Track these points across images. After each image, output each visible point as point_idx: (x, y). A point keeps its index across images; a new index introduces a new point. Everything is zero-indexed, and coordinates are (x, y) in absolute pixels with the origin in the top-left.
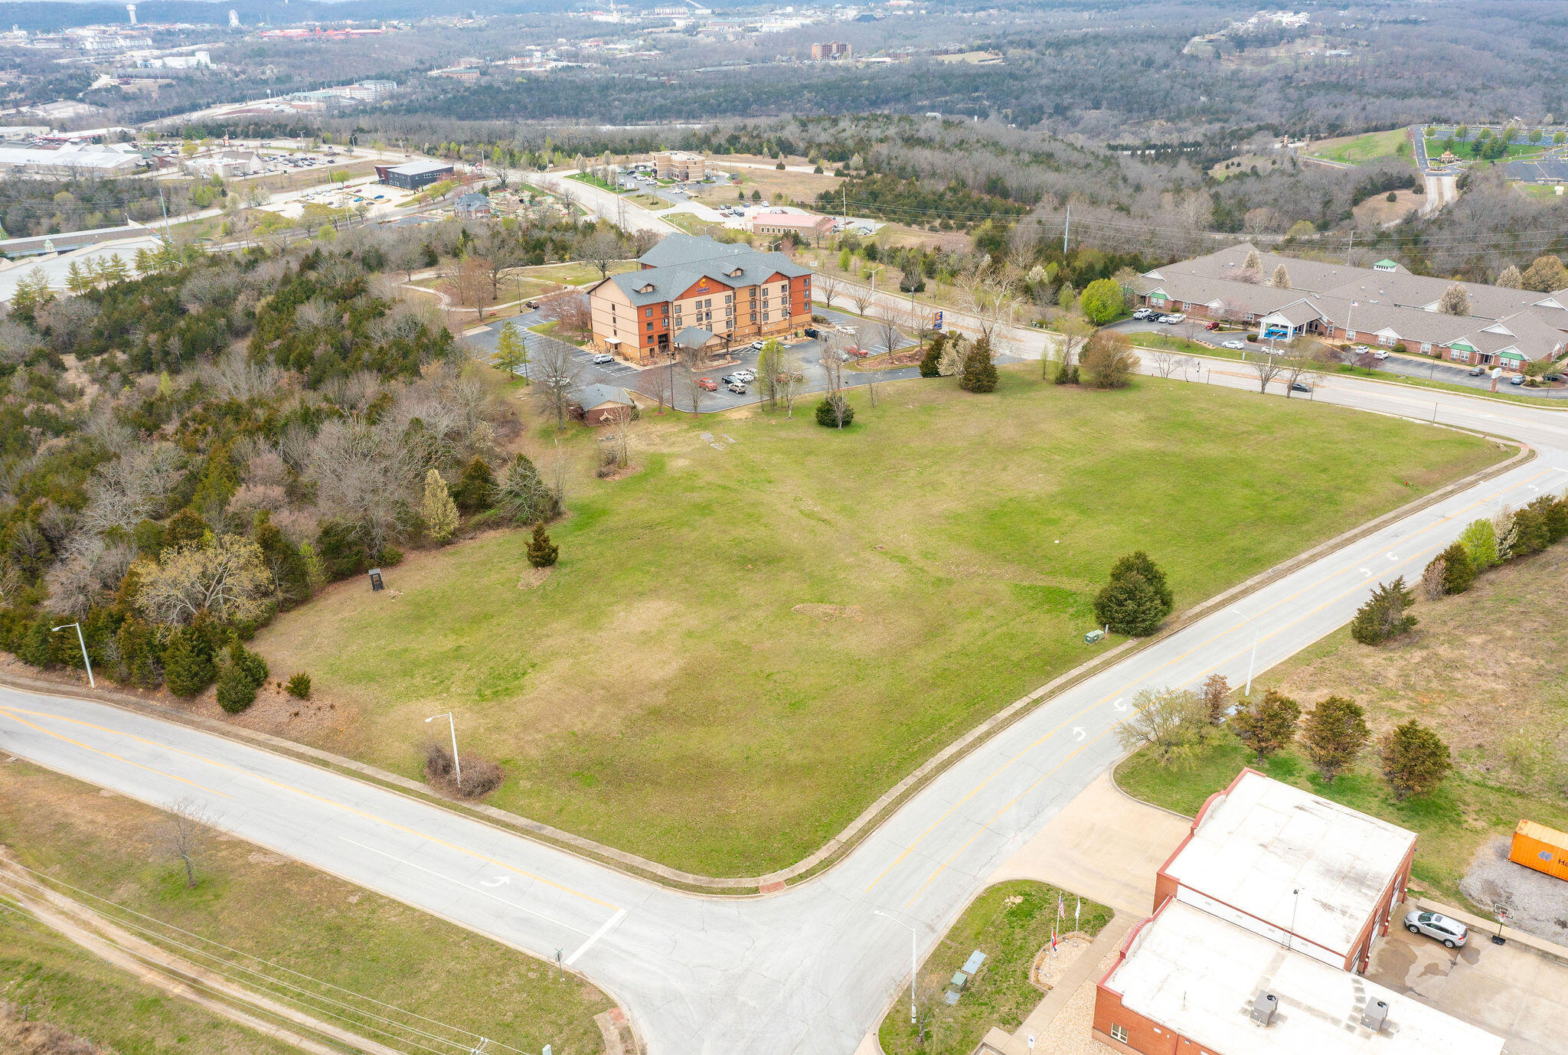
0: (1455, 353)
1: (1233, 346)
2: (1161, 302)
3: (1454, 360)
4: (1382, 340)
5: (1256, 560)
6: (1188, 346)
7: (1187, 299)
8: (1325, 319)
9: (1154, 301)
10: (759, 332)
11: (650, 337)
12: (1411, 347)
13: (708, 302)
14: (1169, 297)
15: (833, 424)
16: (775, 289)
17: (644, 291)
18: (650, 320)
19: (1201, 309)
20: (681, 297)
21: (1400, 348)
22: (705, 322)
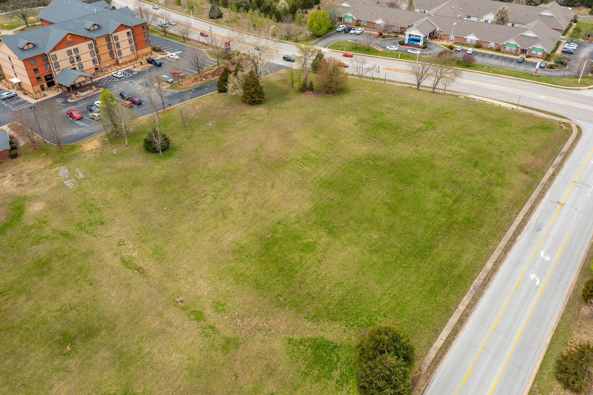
0: (508, 48)
1: (393, 49)
2: (350, 21)
3: (507, 52)
4: (469, 41)
5: (460, 277)
6: (368, 50)
7: (364, 20)
8: (438, 29)
9: (346, 20)
10: (117, 63)
11: (38, 78)
12: (484, 45)
13: (76, 50)
14: (354, 18)
15: (154, 151)
16: (122, 36)
17: (26, 47)
18: (35, 67)
19: (371, 25)
20: (55, 49)
21: (478, 46)
22: (76, 63)
